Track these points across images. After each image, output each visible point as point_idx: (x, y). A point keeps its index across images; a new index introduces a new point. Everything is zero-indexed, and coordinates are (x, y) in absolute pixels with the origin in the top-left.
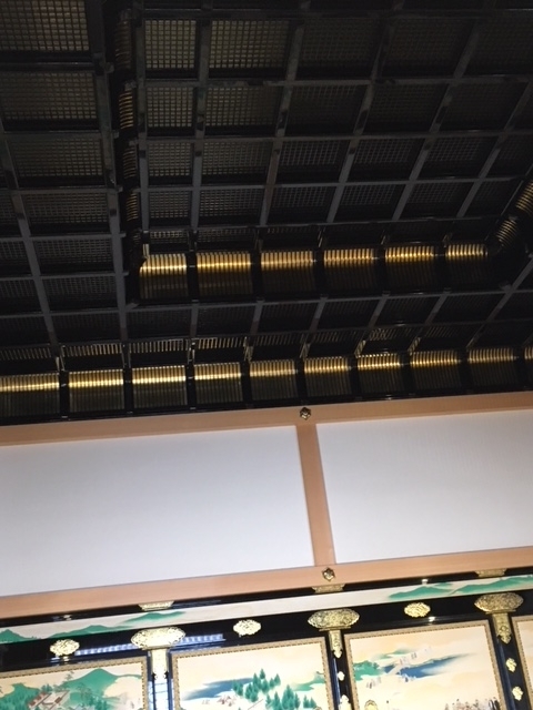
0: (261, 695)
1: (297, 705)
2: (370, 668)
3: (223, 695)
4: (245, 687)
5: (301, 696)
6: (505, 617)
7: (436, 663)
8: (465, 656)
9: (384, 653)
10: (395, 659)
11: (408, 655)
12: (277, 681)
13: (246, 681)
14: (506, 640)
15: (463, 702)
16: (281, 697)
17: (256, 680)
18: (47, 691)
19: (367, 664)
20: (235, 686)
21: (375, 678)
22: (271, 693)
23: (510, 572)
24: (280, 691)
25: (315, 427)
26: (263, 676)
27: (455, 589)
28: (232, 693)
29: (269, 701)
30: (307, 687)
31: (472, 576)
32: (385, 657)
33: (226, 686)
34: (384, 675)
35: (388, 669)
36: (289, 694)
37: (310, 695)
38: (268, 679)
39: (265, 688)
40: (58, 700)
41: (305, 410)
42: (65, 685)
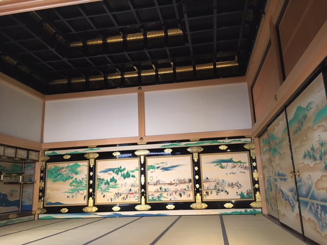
0: (120, 173)
1: (130, 176)
2: (152, 167)
3: (109, 172)
4: (115, 170)
5: (131, 174)
6: (197, 154)
7: (173, 167)
8: (183, 165)
9: (158, 163)
10: (161, 165)
11: (165, 164)
12: (125, 169)
13: (116, 169)
14: (196, 161)
15: (180, 179)
16: (125, 174)
17: (119, 169)
18: (63, 168)
19: (152, 166)
20: (113, 170)
21: (153, 170)
22: (123, 173)
23: (201, 140)
24: (125, 172)
25: (144, 94)
26: (121, 168)
27: (183, 145)
28: (112, 172)
29: (122, 175)
30: (133, 171)
31: (188, 141)
32: (158, 164)
33: (110, 170)
34: (156, 170)
35: (158, 168)
36: (128, 173)
37: (133, 174)
38: (122, 168)
39: (121, 171)
40: (65, 171)
41: (140, 88)
42: (67, 167)
